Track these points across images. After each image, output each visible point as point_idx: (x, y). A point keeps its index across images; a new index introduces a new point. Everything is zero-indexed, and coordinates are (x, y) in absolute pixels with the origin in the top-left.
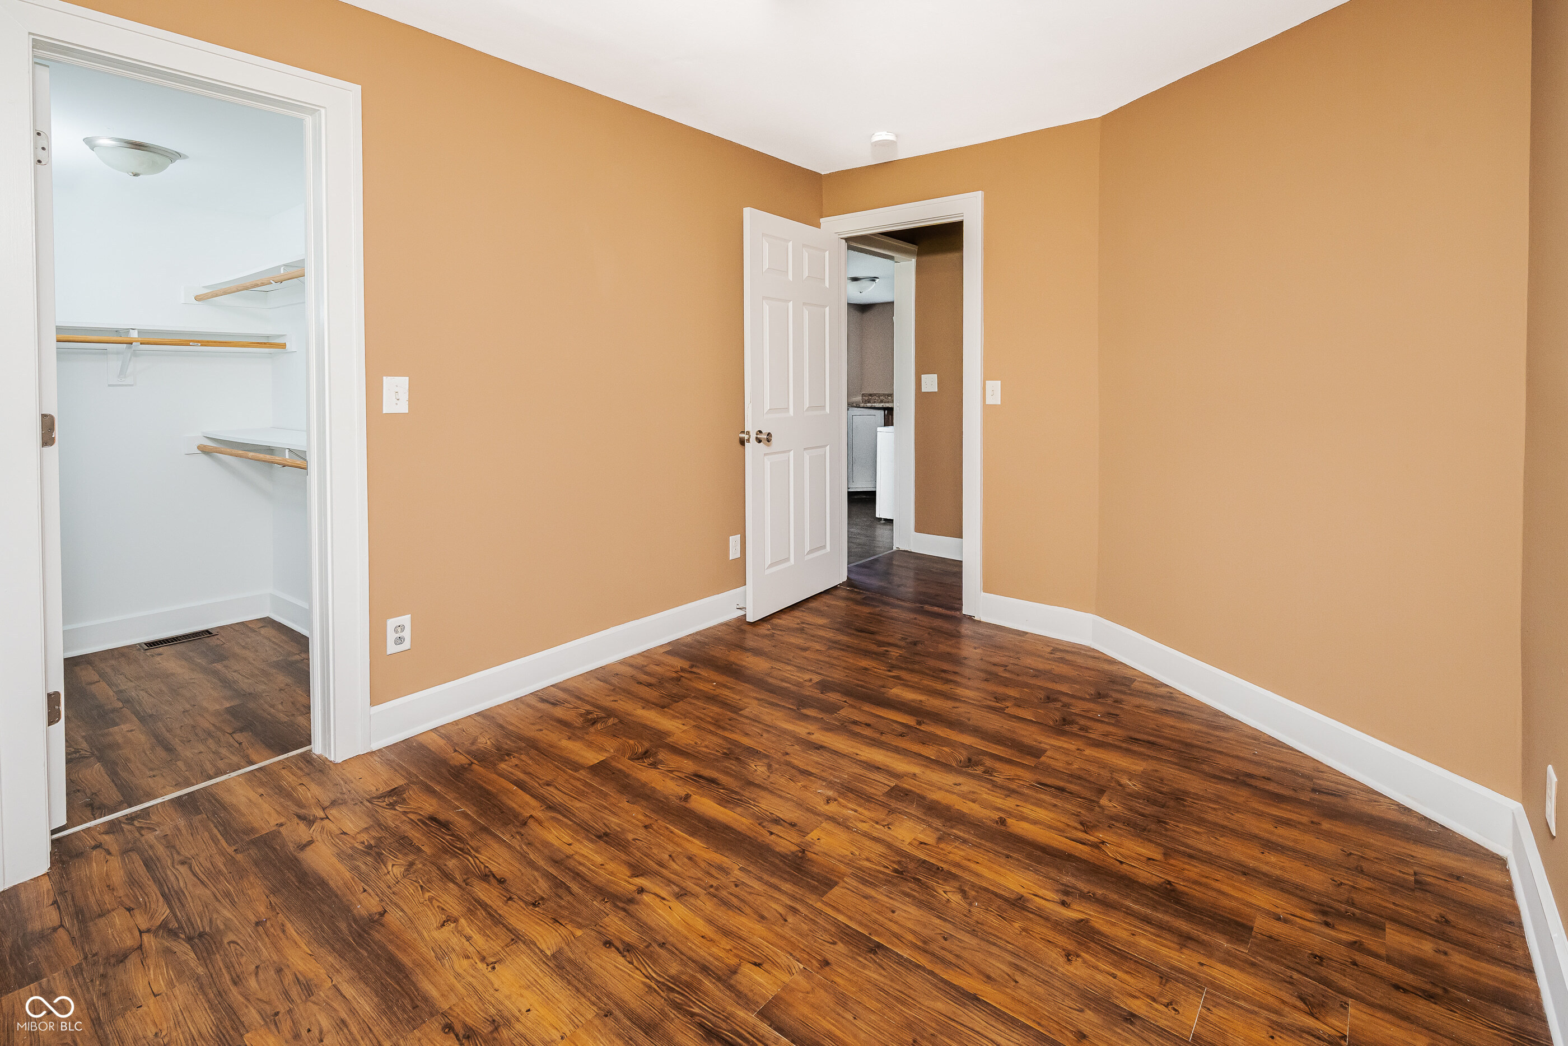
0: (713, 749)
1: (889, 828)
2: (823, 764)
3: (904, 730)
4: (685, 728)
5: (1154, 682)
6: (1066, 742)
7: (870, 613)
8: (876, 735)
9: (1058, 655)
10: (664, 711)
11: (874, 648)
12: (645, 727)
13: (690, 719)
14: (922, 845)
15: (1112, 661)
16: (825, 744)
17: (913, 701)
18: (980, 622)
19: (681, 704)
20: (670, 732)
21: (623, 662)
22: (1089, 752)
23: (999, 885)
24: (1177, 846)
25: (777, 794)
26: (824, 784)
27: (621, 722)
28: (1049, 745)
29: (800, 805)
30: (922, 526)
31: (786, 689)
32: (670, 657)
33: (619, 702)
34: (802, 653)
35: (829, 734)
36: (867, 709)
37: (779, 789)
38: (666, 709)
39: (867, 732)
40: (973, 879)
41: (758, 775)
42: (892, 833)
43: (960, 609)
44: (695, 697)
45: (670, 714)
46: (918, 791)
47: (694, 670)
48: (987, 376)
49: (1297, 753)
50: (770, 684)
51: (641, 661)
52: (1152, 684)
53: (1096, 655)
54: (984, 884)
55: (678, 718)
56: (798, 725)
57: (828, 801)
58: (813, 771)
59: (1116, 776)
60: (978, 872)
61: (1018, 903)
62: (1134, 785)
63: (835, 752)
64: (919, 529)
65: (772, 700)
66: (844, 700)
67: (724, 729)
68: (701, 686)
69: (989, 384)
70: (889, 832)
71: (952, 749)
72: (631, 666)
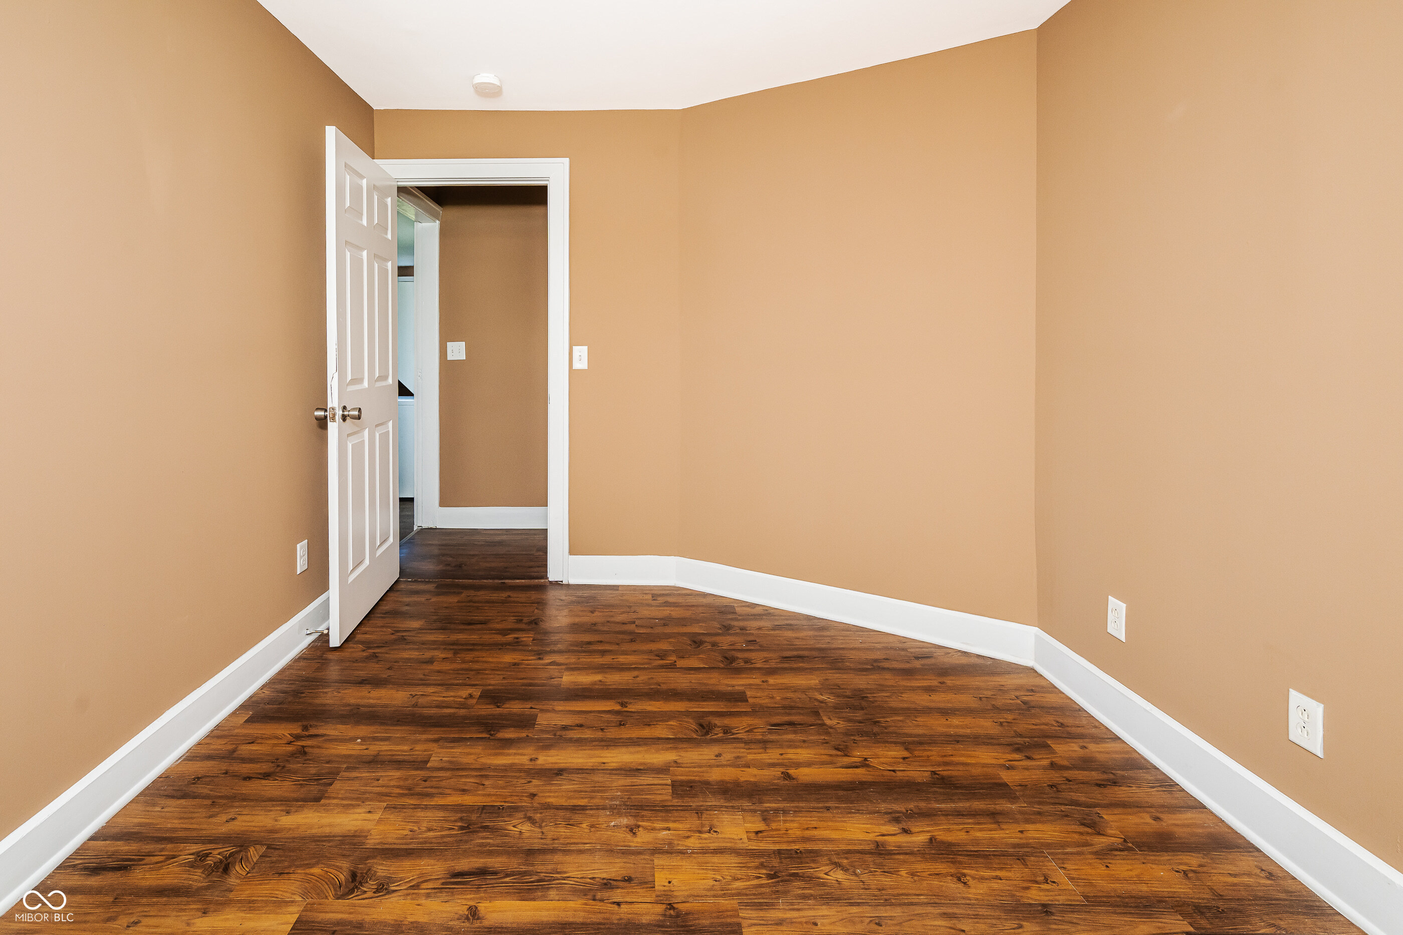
0: (442, 829)
1: (716, 832)
2: (582, 789)
3: (619, 718)
4: (376, 816)
5: (747, 604)
6: (747, 678)
7: (458, 602)
8: (599, 734)
9: (661, 600)
10: (323, 805)
11: (499, 638)
12: (317, 839)
13: (371, 800)
14: (760, 835)
15: (705, 595)
16: (562, 766)
17: (595, 683)
18: (568, 585)
19: (337, 785)
20: (362, 831)
21: (191, 756)
22: (771, 681)
23: (850, 841)
24: (906, 739)
25: (573, 851)
26: (608, 813)
27: (269, 847)
28: (743, 685)
29: (610, 851)
30: (446, 501)
31: (450, 716)
32: (258, 725)
33: (239, 818)
34: (429, 667)
35: (552, 752)
36: (561, 708)
37: (568, 843)
38: (323, 801)
39: (588, 734)
40: (830, 847)
41: (529, 838)
42: (723, 836)
43: (545, 576)
44: (348, 769)
45: (337, 805)
46: (697, 778)
47: (313, 731)
48: (574, 342)
49: (878, 633)
50: (430, 717)
51: (219, 746)
52: (748, 606)
53: (684, 592)
54: (843, 847)
55: (353, 806)
56: (509, 755)
57: (632, 830)
58: (582, 802)
59: (810, 694)
60: (824, 837)
61: (879, 851)
62: (829, 698)
63: (580, 771)
64: (444, 503)
65: (452, 736)
66: (529, 706)
67: (430, 795)
68: (343, 749)
69: (576, 349)
70: (720, 836)
71: (678, 721)
72: (209, 757)
